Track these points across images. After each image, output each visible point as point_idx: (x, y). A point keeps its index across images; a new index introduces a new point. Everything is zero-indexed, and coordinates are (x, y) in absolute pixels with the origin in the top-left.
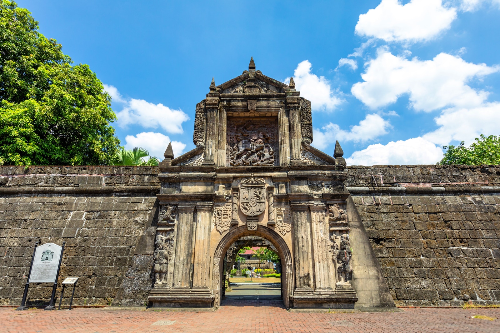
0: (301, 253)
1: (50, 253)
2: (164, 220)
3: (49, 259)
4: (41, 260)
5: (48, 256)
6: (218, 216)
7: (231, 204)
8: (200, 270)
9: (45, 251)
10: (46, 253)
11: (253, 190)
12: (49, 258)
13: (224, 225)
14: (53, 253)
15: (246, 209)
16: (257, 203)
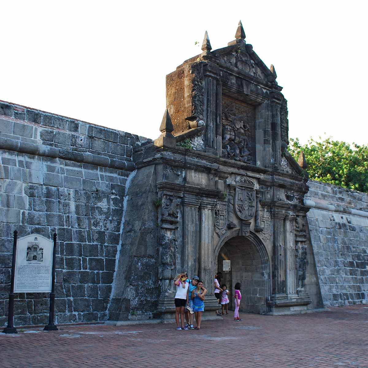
0: (279, 261)
1: (38, 250)
2: (169, 215)
3: (37, 258)
4: (26, 259)
5: (35, 254)
6: (216, 217)
7: (227, 203)
8: (207, 277)
9: (30, 246)
10: (33, 249)
11: (246, 191)
13: (222, 228)
14: (42, 249)
15: (240, 211)
16: (249, 206)
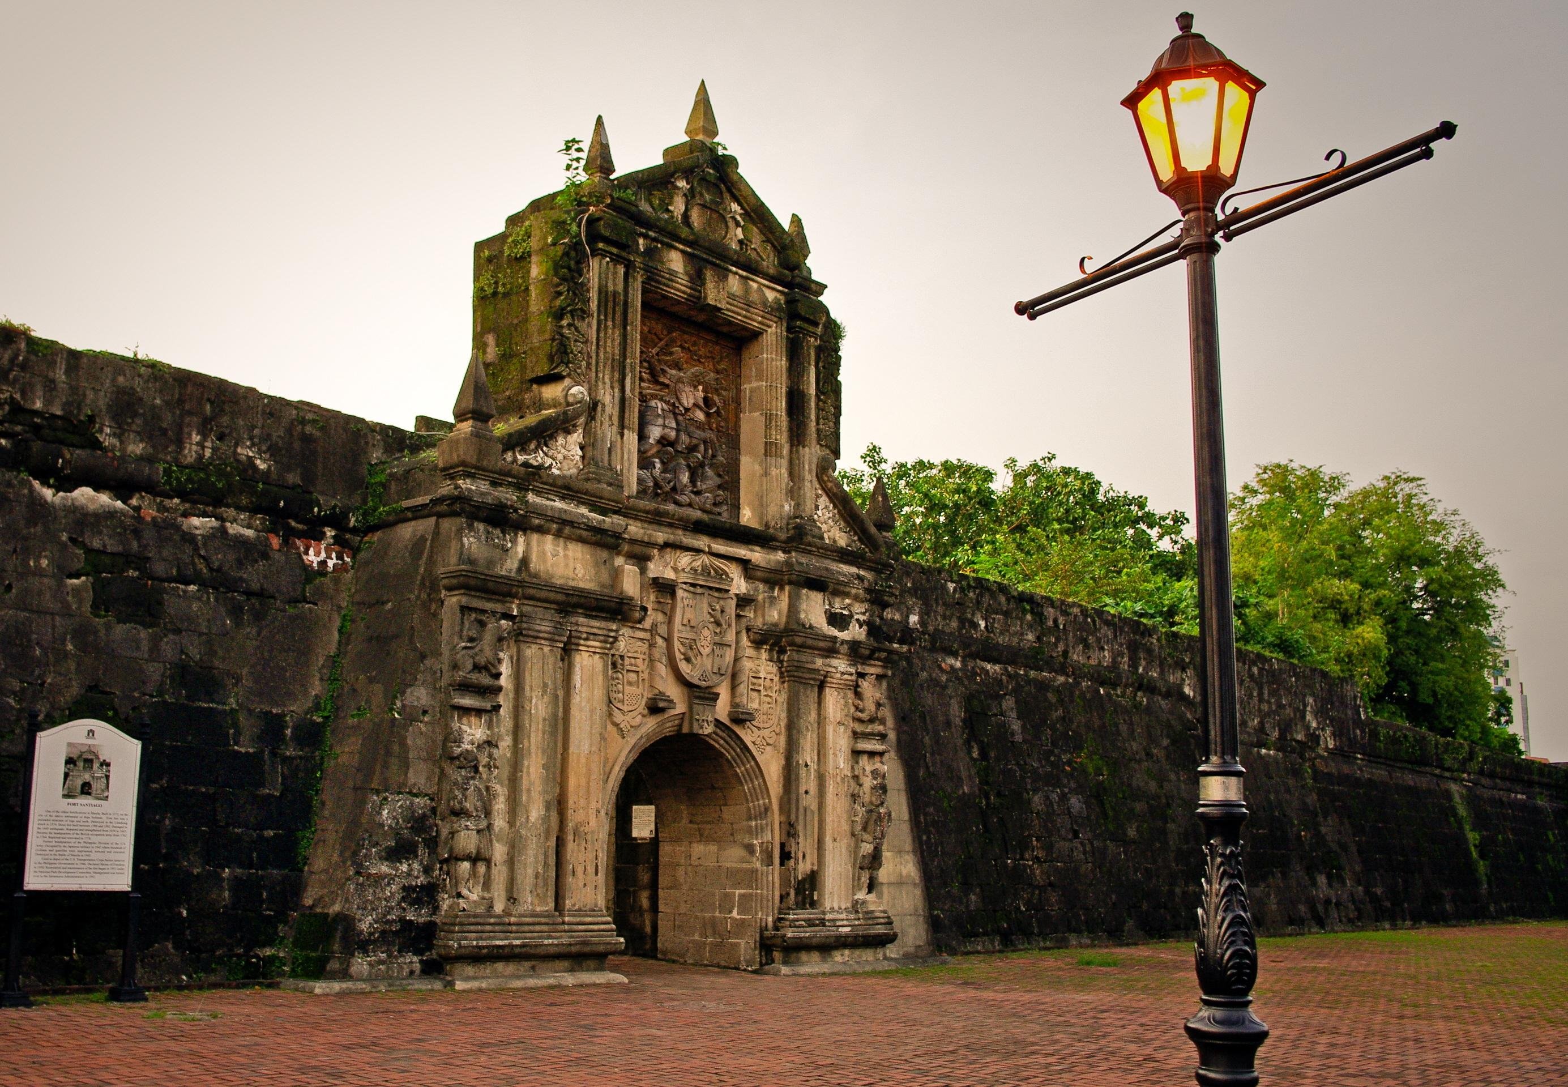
0: (801, 810)
1: (96, 765)
2: (476, 668)
3: (94, 791)
4: (61, 793)
5: (87, 777)
6: (615, 676)
7: (648, 636)
9: (75, 756)
10: (81, 764)
11: (706, 600)
12: (97, 786)
13: (631, 709)
14: (108, 765)
15: (688, 660)
16: (715, 644)
